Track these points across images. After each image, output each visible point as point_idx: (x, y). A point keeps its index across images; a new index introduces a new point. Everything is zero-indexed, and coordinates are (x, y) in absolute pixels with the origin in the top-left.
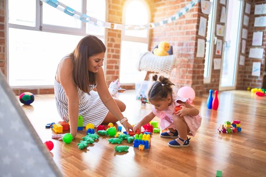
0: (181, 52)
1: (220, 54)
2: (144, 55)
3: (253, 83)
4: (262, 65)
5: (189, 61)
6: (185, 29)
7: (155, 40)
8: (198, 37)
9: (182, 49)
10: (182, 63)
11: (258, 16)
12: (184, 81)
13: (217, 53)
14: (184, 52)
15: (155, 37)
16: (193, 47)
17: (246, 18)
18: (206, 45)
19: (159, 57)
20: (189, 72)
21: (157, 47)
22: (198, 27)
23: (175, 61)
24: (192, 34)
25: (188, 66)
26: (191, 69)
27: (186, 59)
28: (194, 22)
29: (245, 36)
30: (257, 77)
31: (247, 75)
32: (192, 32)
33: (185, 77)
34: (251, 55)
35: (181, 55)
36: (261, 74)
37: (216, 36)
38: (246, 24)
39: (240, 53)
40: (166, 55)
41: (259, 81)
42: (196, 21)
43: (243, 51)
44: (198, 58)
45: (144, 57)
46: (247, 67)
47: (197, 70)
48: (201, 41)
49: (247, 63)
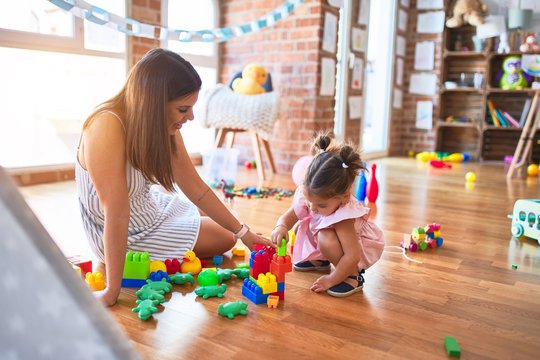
0: (288, 85)
1: (359, 87)
2: (215, 93)
3: (419, 141)
4: (434, 108)
5: (306, 103)
6: (294, 38)
7: (232, 61)
8: (322, 54)
9: (290, 80)
10: (292, 108)
11: (424, 11)
12: (297, 145)
13: (354, 87)
14: (296, 86)
15: (231, 55)
16: (313, 75)
17: (403, 15)
18: (336, 70)
19: (247, 96)
20: (308, 126)
21: (240, 76)
22: (321, 34)
23: (279, 104)
24: (310, 49)
25: (305, 114)
26: (311, 120)
27: (299, 100)
28: (313, 24)
29: (401, 51)
30: (425, 131)
31: (408, 127)
32: (310, 43)
33: (299, 137)
34: (414, 89)
35: (290, 92)
36: (434, 124)
37: (352, 51)
38: (403, 27)
39: (395, 84)
40: (260, 93)
41: (429, 138)
42: (318, 22)
43: (399, 81)
44: (323, 97)
45: (215, 98)
46: (406, 112)
47: (322, 121)
48: (327, 63)
49: (407, 103)
